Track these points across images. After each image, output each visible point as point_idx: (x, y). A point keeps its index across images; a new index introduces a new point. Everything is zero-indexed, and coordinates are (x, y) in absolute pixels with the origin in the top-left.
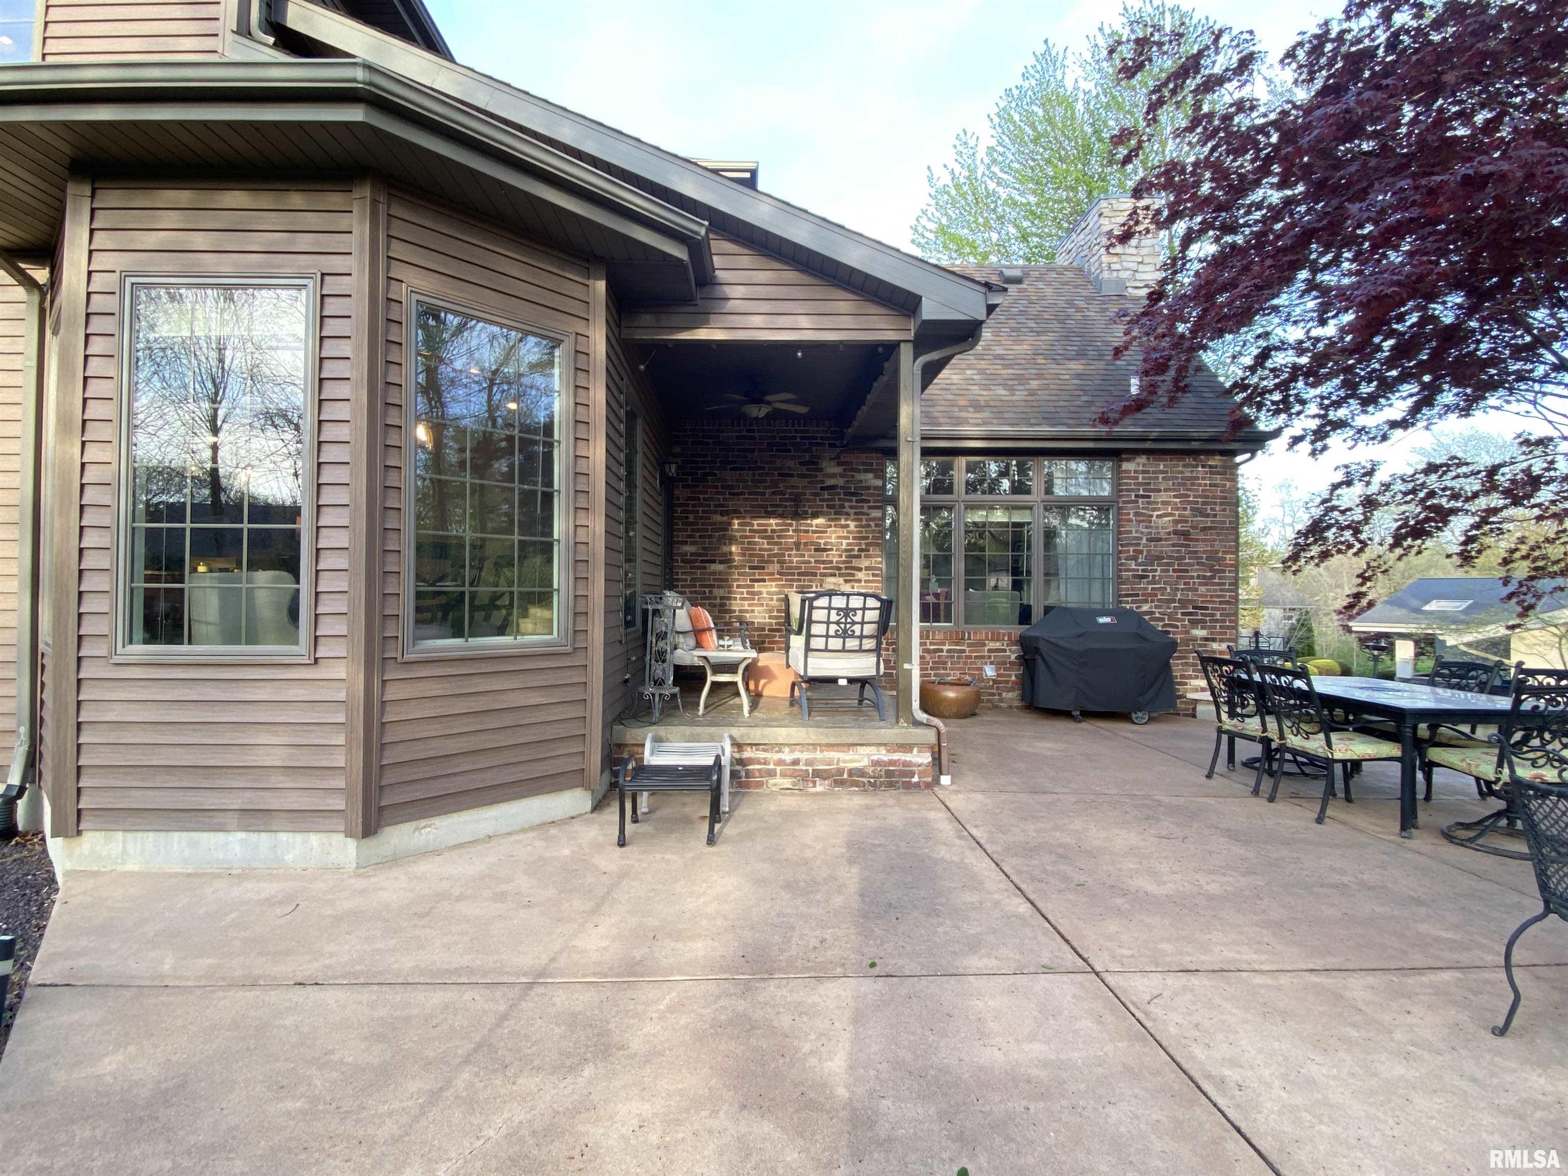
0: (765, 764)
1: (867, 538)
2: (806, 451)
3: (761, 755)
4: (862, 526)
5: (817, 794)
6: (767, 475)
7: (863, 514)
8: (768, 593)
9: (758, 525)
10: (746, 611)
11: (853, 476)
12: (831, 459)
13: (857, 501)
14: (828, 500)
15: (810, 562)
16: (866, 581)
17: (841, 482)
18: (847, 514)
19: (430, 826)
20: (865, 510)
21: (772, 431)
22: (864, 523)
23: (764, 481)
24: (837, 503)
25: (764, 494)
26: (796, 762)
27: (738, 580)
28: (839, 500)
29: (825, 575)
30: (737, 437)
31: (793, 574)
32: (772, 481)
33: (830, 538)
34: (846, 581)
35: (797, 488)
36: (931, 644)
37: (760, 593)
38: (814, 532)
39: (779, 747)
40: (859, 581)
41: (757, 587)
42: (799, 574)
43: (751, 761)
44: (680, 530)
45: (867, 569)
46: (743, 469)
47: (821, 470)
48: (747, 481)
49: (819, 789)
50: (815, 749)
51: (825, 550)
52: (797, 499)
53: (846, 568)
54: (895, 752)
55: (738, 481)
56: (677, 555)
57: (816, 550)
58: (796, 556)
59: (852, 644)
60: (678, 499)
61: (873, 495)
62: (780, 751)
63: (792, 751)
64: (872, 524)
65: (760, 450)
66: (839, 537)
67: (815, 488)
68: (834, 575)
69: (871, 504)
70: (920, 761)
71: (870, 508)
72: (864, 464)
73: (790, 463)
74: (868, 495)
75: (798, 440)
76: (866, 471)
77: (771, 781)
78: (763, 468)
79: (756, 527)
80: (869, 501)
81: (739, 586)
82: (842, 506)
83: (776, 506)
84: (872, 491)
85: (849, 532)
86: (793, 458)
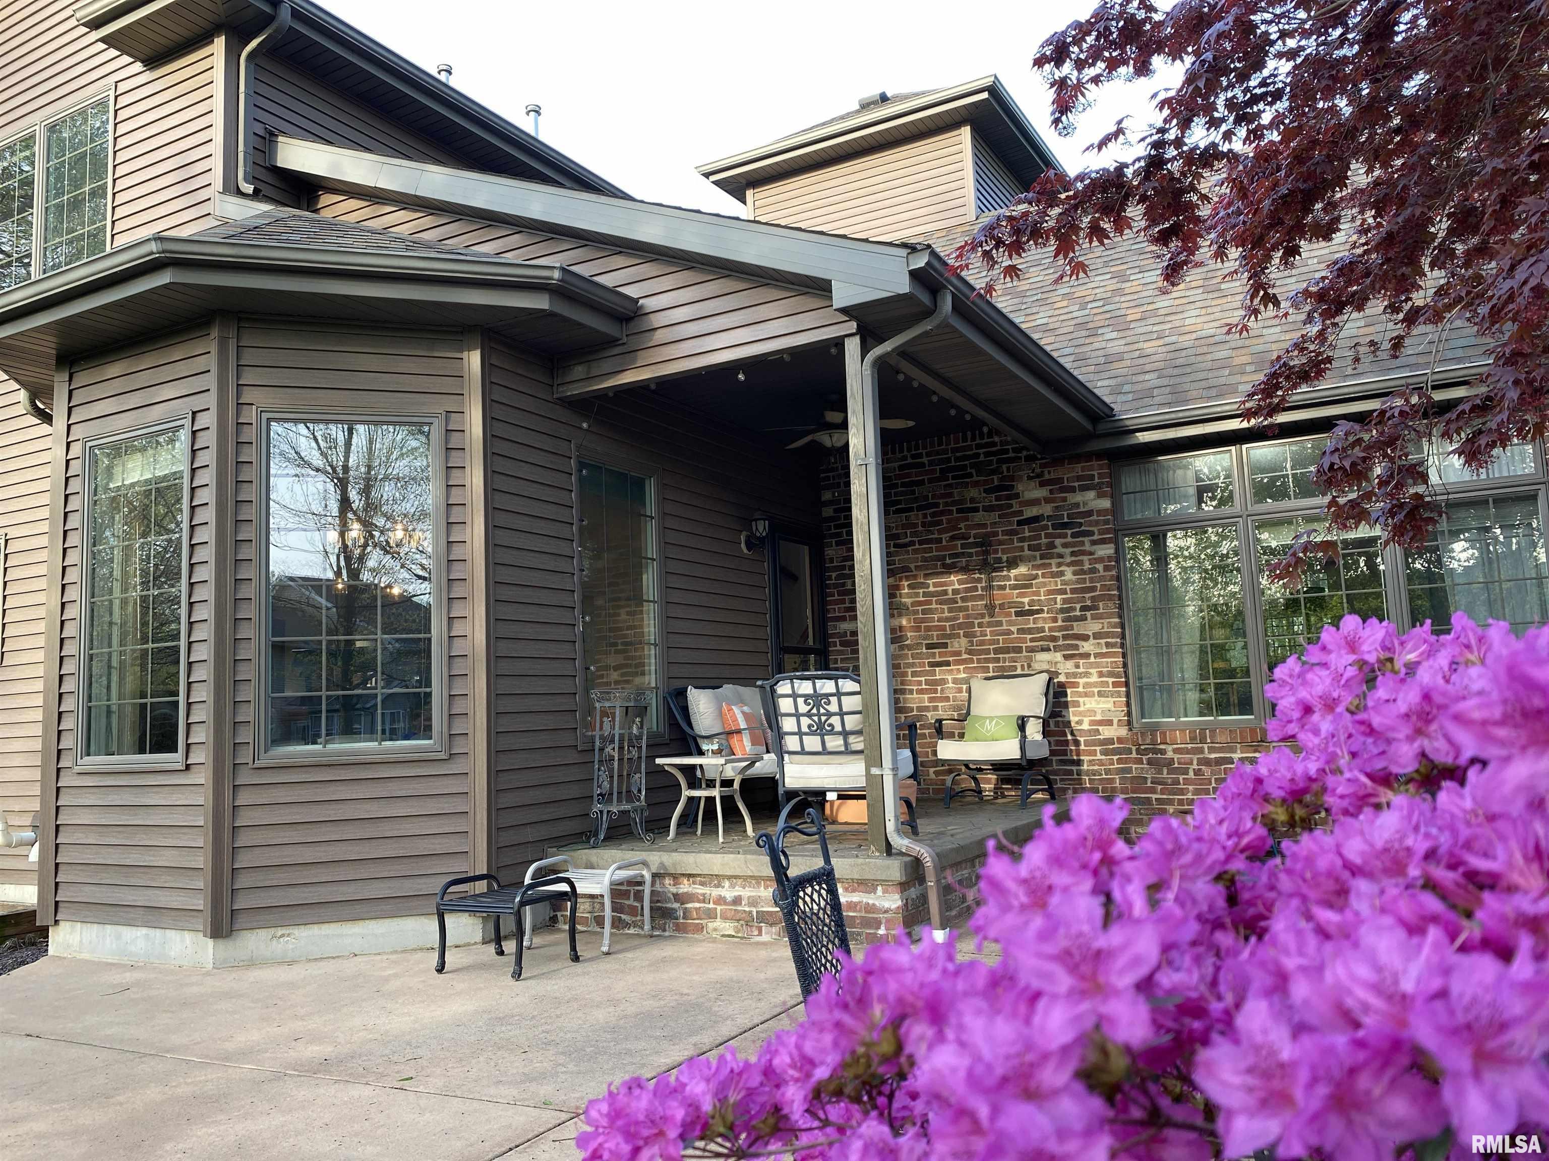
0: (704, 902)
1: (1093, 589)
2: (994, 472)
3: (699, 890)
4: (1083, 572)
5: (764, 944)
6: (942, 513)
7: (1083, 553)
8: (955, 681)
9: (935, 585)
10: (927, 709)
11: (1064, 499)
12: (1030, 478)
13: (1074, 535)
14: (1030, 538)
15: (1009, 632)
16: (1097, 655)
17: (1047, 510)
18: (1061, 556)
19: (289, 935)
20: (1087, 547)
21: (945, 452)
22: (1087, 566)
23: (939, 523)
24: (1044, 541)
25: (939, 541)
26: (737, 901)
27: (913, 665)
28: (1047, 536)
29: (1032, 650)
30: (901, 468)
31: (987, 652)
32: (949, 521)
33: (1038, 594)
34: (1066, 657)
35: (984, 526)
36: (1211, 750)
37: (943, 682)
38: (1014, 587)
39: (716, 879)
40: (1087, 656)
41: (939, 673)
42: (996, 651)
43: (690, 898)
44: (836, 602)
45: (1097, 636)
46: (911, 510)
47: (1017, 496)
48: (915, 525)
49: (765, 938)
50: (759, 884)
51: (1031, 613)
52: (985, 544)
53: (1065, 637)
54: (854, 891)
55: (904, 526)
56: (833, 635)
57: (1018, 614)
58: (990, 625)
59: (835, 743)
60: (831, 560)
61: (1097, 523)
62: (718, 886)
63: (732, 886)
64: (1100, 567)
65: (931, 481)
66: (1050, 592)
67: (1011, 523)
68: (1047, 649)
69: (1096, 537)
70: (886, 905)
71: (1094, 543)
72: (1079, 478)
73: (973, 493)
74: (1090, 524)
75: (982, 458)
76: (1084, 488)
77: (711, 925)
78: (936, 505)
79: (931, 589)
80: (1091, 533)
81: (914, 674)
82: (1052, 546)
83: (956, 555)
84: (1095, 517)
85: (1064, 583)
86: (976, 484)
